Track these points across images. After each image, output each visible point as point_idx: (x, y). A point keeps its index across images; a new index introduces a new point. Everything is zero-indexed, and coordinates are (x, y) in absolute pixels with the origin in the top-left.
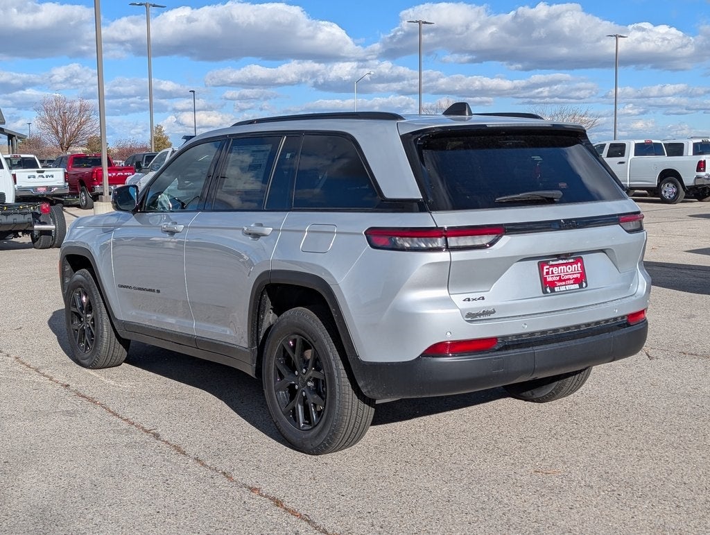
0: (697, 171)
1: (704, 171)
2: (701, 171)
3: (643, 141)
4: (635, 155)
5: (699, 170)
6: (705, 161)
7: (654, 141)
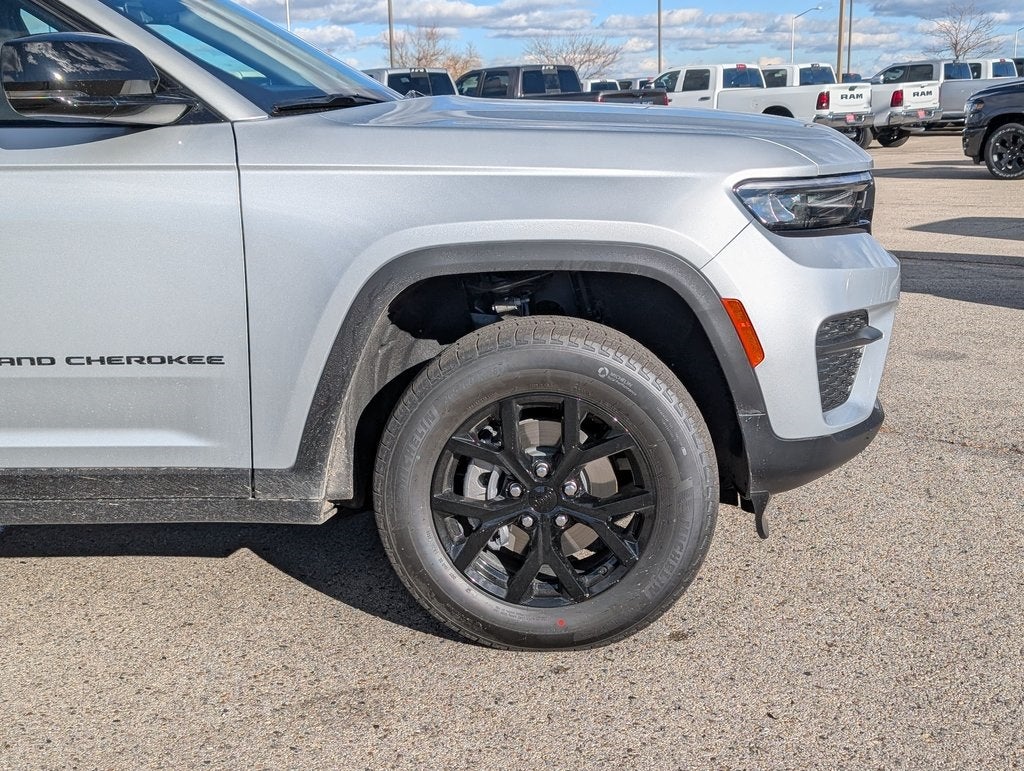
0: (818, 108)
1: (827, 107)
2: (822, 108)
3: (734, 66)
4: (724, 87)
5: (819, 106)
6: (828, 93)
7: (748, 66)
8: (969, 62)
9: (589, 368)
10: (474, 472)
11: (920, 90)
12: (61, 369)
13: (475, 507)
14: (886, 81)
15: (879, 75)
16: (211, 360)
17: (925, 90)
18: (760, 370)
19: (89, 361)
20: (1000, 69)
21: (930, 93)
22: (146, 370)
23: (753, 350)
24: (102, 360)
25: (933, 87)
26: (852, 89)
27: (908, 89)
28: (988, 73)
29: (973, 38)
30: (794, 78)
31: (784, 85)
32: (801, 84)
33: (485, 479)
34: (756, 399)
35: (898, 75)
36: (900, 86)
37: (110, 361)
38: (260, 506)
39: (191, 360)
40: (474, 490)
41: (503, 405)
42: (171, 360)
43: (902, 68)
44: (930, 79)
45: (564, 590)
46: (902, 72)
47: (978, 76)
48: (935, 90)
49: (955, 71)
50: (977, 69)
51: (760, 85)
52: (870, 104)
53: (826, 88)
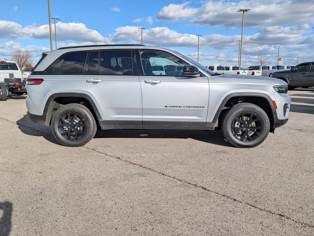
8: (267, 66)
9: (254, 109)
10: (237, 123)
11: (258, 72)
12: (183, 108)
13: (236, 127)
14: (249, 70)
15: (248, 68)
16: (203, 107)
17: (259, 72)
18: (277, 110)
19: (187, 107)
20: (273, 68)
21: (260, 72)
22: (194, 108)
23: (276, 107)
24: (188, 107)
25: (261, 71)
26: (244, 71)
27: (255, 71)
28: (271, 68)
29: (265, 61)
30: (231, 69)
31: (229, 70)
32: (233, 70)
33: (238, 124)
34: (276, 114)
35: (251, 68)
36: (254, 71)
37: (189, 107)
38: (206, 127)
39: (200, 107)
40: (236, 126)
41: (242, 114)
42: (197, 107)
43: (252, 67)
44: (259, 69)
45: (249, 139)
46: (253, 68)
47: (269, 69)
48: (261, 72)
49: (264, 68)
50: (269, 67)
51: (224, 70)
52: (248, 74)
53: (239, 71)
